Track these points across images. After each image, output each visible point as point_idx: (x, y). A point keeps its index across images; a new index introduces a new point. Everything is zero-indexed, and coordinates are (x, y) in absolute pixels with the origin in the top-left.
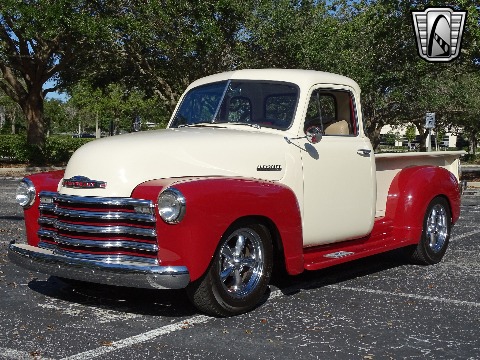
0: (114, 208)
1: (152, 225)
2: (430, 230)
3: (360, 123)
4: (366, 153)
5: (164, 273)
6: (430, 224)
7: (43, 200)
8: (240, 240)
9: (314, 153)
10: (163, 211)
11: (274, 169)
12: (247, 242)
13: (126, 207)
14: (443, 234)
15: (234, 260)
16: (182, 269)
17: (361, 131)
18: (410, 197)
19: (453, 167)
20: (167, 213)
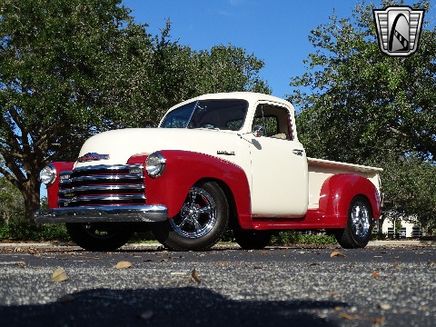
0: (115, 172)
2: (355, 221)
3: (295, 133)
5: (151, 211)
6: (355, 217)
7: (62, 178)
9: (258, 146)
10: (149, 168)
13: (123, 171)
14: (367, 226)
16: (164, 208)
18: (337, 196)
19: (375, 181)
20: (152, 169)
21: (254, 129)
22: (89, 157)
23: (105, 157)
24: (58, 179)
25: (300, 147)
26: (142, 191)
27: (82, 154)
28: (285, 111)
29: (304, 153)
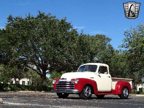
0: (68, 82)
1: (74, 85)
3: (108, 71)
4: (110, 77)
5: (75, 91)
6: (124, 92)
8: (87, 88)
9: (100, 77)
11: (93, 78)
12: (88, 89)
13: (70, 82)
14: (127, 94)
15: (86, 91)
16: (78, 91)
17: (109, 73)
19: (131, 83)
20: (76, 82)
21: (99, 72)
22: (63, 79)
23: (66, 79)
24: (56, 83)
25: (110, 76)
26: (74, 87)
27: (61, 78)
28: (106, 67)
29: (111, 77)
